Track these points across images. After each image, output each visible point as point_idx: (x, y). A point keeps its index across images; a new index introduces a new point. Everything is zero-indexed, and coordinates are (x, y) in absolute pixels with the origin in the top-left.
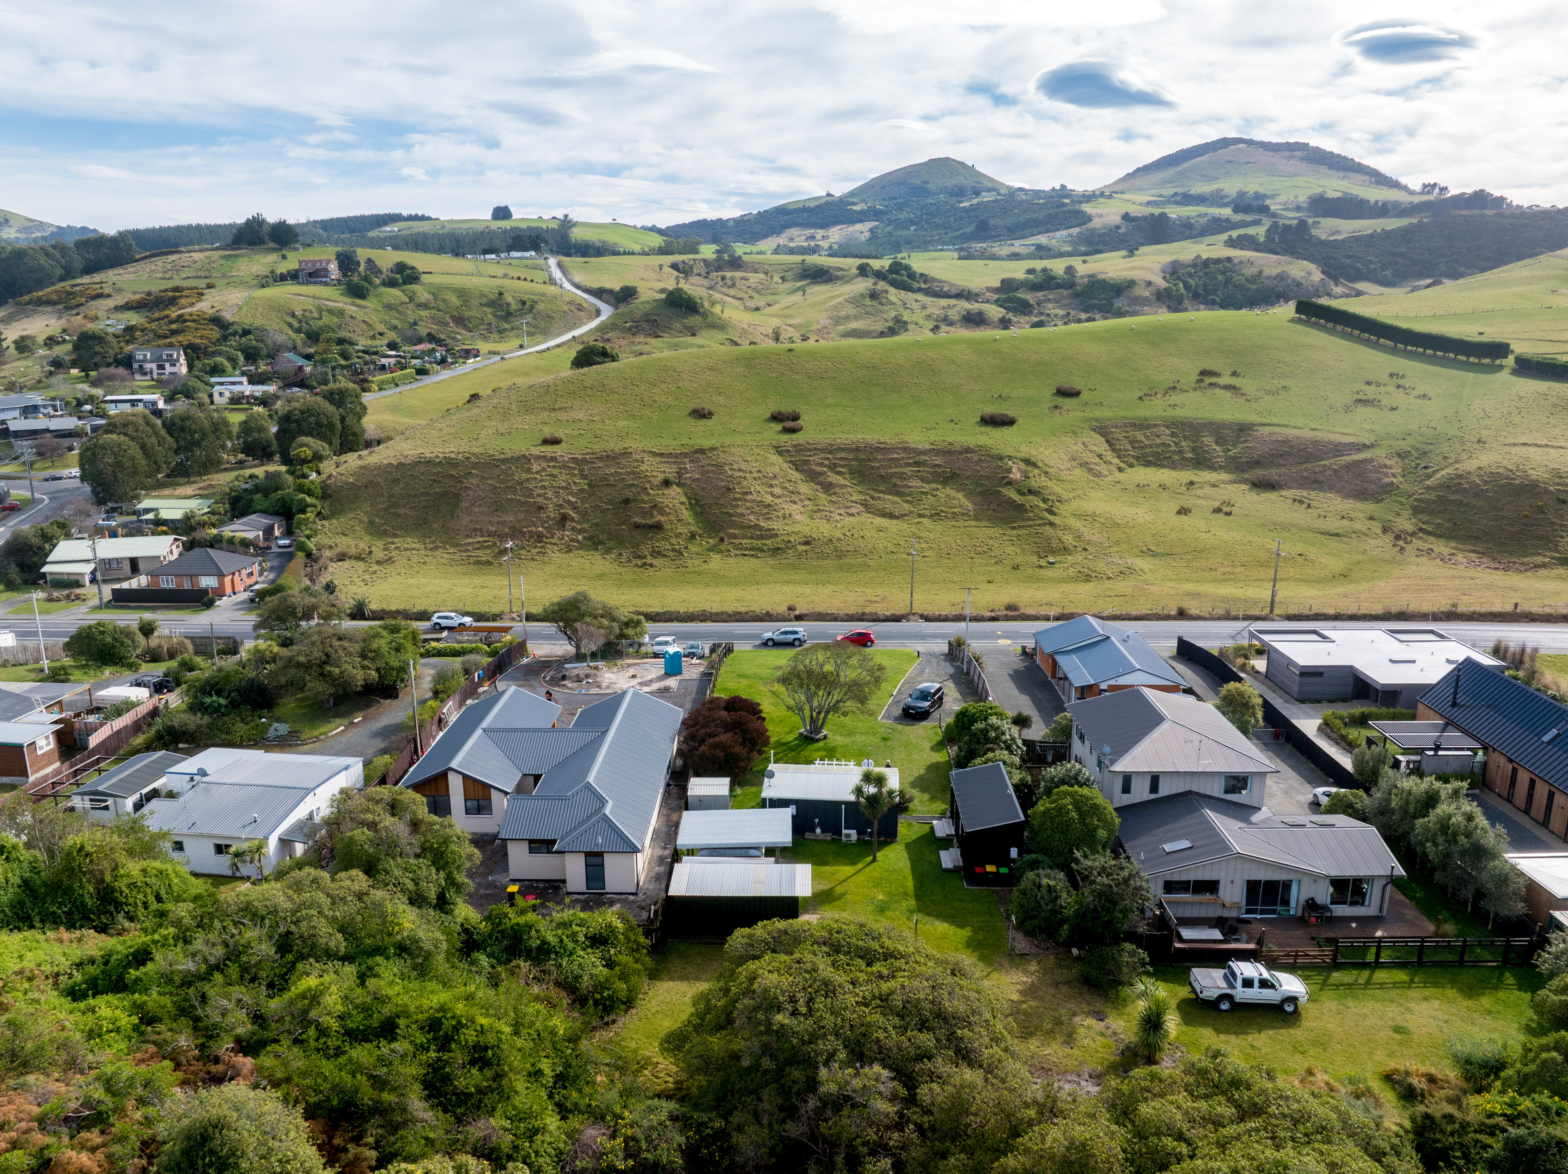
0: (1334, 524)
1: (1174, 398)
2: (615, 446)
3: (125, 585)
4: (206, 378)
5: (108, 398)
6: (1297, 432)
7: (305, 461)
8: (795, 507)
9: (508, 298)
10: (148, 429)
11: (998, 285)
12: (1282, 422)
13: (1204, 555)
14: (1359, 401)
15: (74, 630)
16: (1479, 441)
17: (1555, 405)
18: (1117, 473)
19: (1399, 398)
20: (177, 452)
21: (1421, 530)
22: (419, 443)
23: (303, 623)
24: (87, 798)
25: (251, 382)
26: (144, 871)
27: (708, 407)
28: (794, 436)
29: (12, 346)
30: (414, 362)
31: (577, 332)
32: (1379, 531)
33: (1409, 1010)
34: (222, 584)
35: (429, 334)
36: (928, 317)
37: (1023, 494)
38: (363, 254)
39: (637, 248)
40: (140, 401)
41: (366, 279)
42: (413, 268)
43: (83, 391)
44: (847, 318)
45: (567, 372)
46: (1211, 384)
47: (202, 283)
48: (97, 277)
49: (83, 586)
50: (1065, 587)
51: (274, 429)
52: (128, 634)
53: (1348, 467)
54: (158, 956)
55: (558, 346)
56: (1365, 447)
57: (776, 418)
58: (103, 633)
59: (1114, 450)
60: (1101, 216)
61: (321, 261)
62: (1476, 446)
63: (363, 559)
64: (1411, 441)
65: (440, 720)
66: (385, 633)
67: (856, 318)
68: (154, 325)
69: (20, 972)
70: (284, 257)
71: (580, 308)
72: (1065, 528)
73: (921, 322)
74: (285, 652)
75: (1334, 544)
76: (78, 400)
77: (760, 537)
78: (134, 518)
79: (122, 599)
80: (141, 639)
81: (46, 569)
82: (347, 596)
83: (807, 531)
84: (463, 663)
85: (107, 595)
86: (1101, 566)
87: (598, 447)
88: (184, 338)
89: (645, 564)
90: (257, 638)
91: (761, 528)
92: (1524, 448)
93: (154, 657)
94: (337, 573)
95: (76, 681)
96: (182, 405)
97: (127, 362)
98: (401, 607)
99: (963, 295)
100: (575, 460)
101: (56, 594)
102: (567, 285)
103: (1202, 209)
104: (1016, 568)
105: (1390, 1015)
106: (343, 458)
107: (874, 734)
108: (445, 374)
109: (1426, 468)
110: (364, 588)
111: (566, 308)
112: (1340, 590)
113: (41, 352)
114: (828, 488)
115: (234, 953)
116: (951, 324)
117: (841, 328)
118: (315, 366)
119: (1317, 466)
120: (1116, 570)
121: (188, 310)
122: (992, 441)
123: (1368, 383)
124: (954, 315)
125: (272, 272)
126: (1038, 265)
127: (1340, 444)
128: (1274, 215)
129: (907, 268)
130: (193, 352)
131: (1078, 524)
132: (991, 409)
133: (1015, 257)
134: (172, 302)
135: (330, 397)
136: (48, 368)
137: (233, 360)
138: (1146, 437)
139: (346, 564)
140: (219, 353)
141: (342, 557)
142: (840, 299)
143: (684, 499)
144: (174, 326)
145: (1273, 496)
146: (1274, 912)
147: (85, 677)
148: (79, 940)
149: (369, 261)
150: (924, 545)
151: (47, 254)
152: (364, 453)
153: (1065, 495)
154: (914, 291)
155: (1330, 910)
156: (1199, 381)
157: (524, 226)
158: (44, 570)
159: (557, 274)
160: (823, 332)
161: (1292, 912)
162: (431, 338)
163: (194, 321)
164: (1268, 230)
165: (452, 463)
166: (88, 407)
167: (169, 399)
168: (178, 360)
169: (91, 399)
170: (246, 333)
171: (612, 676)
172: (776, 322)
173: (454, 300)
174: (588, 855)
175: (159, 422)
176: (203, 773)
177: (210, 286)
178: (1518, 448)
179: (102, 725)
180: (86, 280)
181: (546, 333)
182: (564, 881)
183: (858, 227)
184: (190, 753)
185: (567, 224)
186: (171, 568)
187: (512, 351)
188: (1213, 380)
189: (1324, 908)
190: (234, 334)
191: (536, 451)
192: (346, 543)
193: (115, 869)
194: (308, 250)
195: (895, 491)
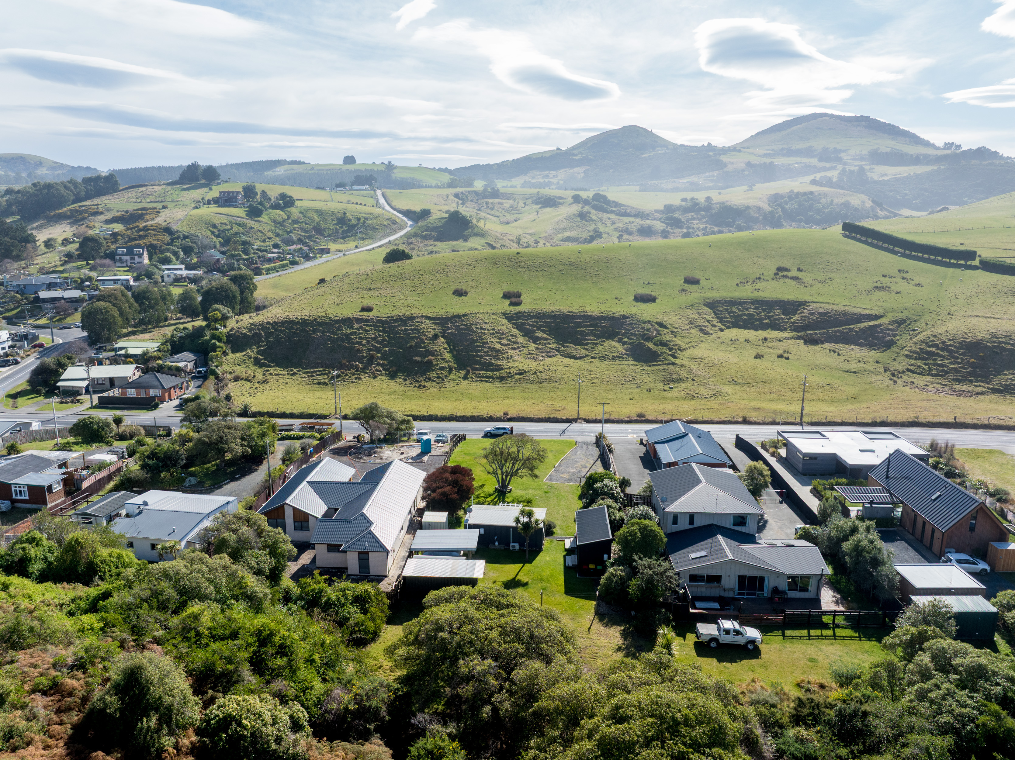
0: (854, 365)
1: (759, 285)
2: (406, 312)
3: (105, 394)
4: (160, 266)
5: (100, 278)
6: (834, 307)
7: (216, 320)
8: (515, 351)
9: (349, 216)
10: (123, 299)
11: (662, 208)
12: (825, 301)
13: (767, 384)
14: (877, 287)
15: (75, 421)
16: (949, 314)
17: (1000, 292)
18: (719, 332)
19: (902, 285)
20: (140, 313)
21: (908, 370)
22: (287, 309)
23: (210, 419)
24: (80, 517)
25: (187, 268)
26: (110, 555)
27: (464, 288)
28: (516, 308)
29: (43, 245)
30: (289, 256)
31: (392, 238)
32: (882, 370)
33: (820, 649)
34: (163, 395)
35: (299, 239)
36: (616, 229)
37: (657, 345)
38: (259, 188)
39: (434, 183)
40: (119, 280)
41: (261, 203)
42: (290, 197)
43: (85, 274)
44: (565, 229)
45: (380, 265)
46: (783, 276)
47: (159, 206)
48: (95, 201)
49: (81, 394)
50: (677, 403)
51: (200, 299)
52: (108, 425)
53: (863, 330)
54: (115, 595)
55: (380, 247)
56: (877, 317)
57: (506, 296)
58: (91, 423)
59: (718, 318)
60: (732, 163)
61: (233, 192)
62: (947, 317)
63: (249, 381)
64: (906, 313)
65: (285, 477)
66: (256, 426)
67: (570, 229)
68: (129, 233)
69: (43, 602)
70: (211, 189)
71: (394, 222)
72: (682, 366)
73: (611, 232)
74: (196, 435)
75: (851, 378)
76: (81, 279)
77: (492, 370)
78: (113, 353)
79: (105, 404)
80: (114, 426)
81: (59, 384)
82: (238, 403)
83: (521, 366)
84: (301, 444)
85: (96, 402)
86: (701, 390)
87: (395, 313)
88: (147, 241)
89: (420, 386)
90: (182, 427)
91: (493, 364)
92: (976, 319)
93: (122, 437)
94: (233, 389)
95: (76, 451)
96: (145, 283)
97: (112, 256)
98: (270, 410)
99: (640, 215)
100: (380, 321)
101: (64, 400)
102: (387, 207)
103: (799, 159)
104: (649, 390)
105: (809, 652)
106: (241, 317)
107: (540, 489)
108: (308, 264)
109: (914, 330)
110: (249, 398)
111: (385, 223)
112: (850, 407)
113: (61, 248)
114: (536, 340)
115: (155, 594)
116: (630, 233)
117: (561, 236)
118: (227, 259)
119: (845, 328)
120: (710, 393)
121: (150, 223)
122: (639, 311)
123: (884, 276)
124: (633, 228)
125: (203, 199)
126: (689, 195)
127: (861, 315)
128: (845, 164)
129: (605, 197)
130: (152, 250)
131: (691, 364)
132: (643, 291)
133: (676, 190)
134: (141, 217)
135: (234, 279)
136: (63, 258)
137: (175, 254)
138: (739, 309)
139: (240, 383)
140: (168, 250)
141: (237, 379)
142: (560, 217)
143: (446, 346)
144: (141, 233)
145: (817, 348)
146: (754, 594)
147: (81, 449)
148: (74, 588)
149: (263, 192)
150: (593, 376)
151: (65, 187)
152: (253, 315)
153: (684, 346)
154: (607, 212)
155: (787, 594)
156: (776, 274)
157: (363, 168)
158: (58, 384)
159: (382, 201)
160: (548, 238)
161: (766, 595)
162: (300, 241)
163: (153, 230)
164: (839, 174)
165: (304, 323)
166: (87, 283)
167: (136, 279)
168: (143, 254)
169: (90, 279)
170: (185, 237)
171: (390, 453)
172: (519, 232)
173: (316, 218)
174: (360, 553)
175: (130, 294)
176: (145, 504)
177: (164, 207)
178: (972, 319)
179: (90, 476)
180: (88, 203)
181: (373, 238)
182: (347, 569)
183: (577, 169)
184: (140, 493)
185: (390, 167)
186: (134, 384)
187: (350, 250)
188: (785, 273)
189: (784, 592)
190: (178, 238)
191: (357, 315)
192: (240, 371)
193: (94, 552)
194: (225, 185)
195: (578, 342)
